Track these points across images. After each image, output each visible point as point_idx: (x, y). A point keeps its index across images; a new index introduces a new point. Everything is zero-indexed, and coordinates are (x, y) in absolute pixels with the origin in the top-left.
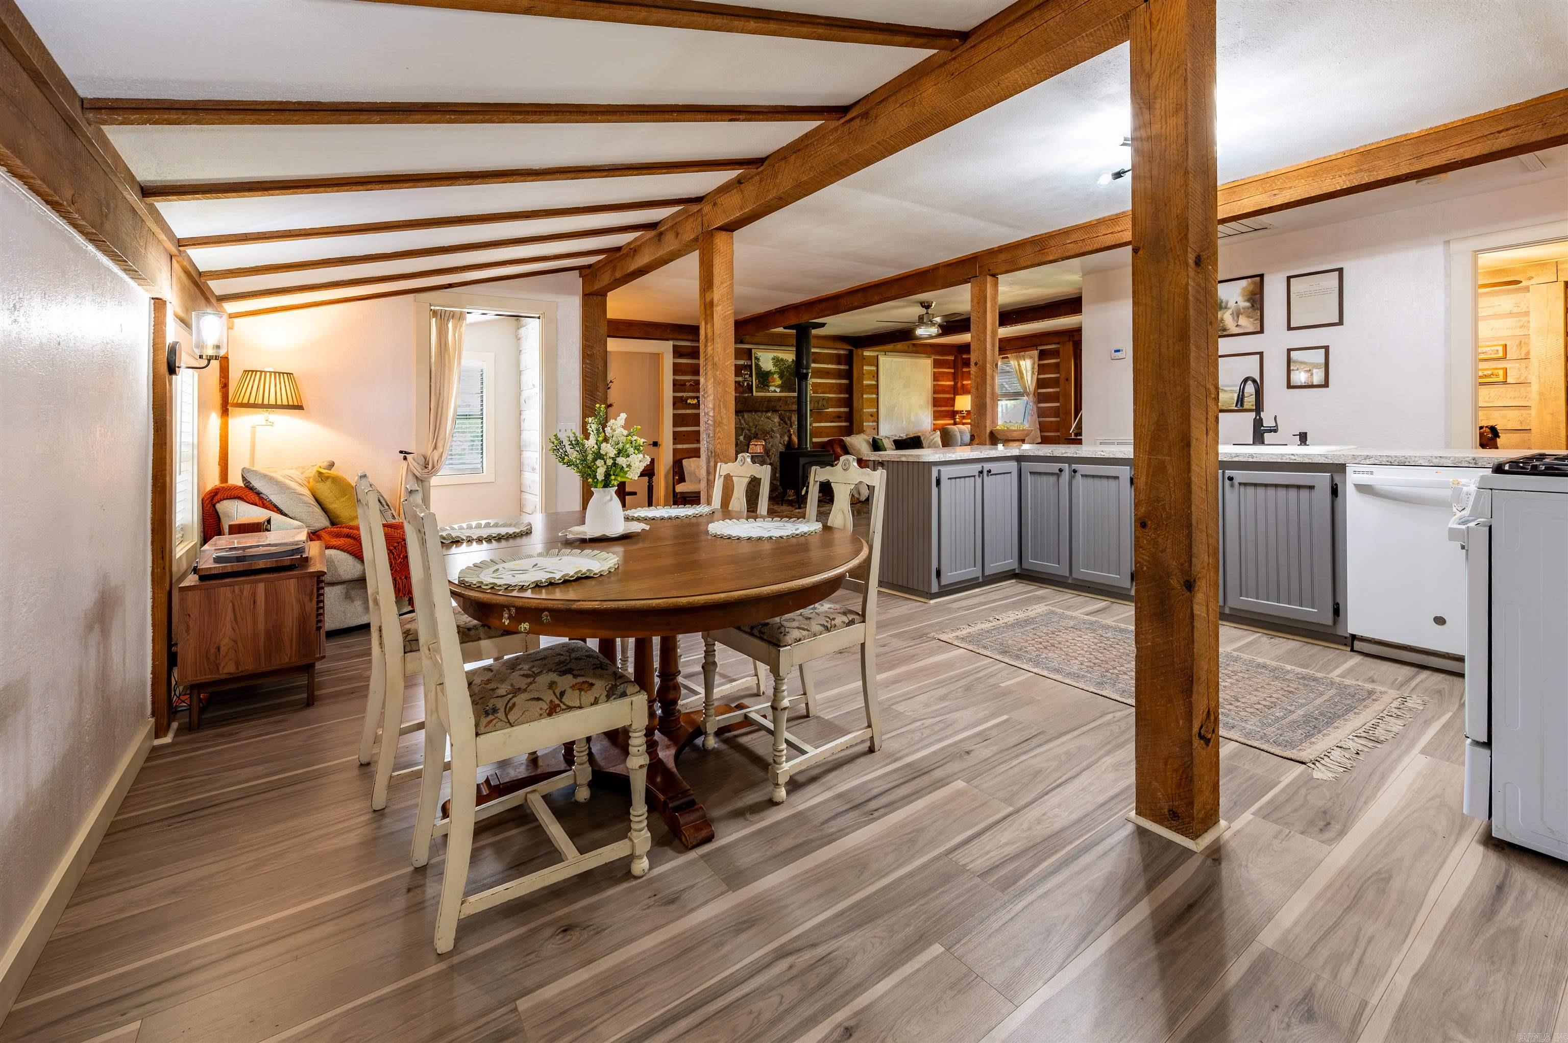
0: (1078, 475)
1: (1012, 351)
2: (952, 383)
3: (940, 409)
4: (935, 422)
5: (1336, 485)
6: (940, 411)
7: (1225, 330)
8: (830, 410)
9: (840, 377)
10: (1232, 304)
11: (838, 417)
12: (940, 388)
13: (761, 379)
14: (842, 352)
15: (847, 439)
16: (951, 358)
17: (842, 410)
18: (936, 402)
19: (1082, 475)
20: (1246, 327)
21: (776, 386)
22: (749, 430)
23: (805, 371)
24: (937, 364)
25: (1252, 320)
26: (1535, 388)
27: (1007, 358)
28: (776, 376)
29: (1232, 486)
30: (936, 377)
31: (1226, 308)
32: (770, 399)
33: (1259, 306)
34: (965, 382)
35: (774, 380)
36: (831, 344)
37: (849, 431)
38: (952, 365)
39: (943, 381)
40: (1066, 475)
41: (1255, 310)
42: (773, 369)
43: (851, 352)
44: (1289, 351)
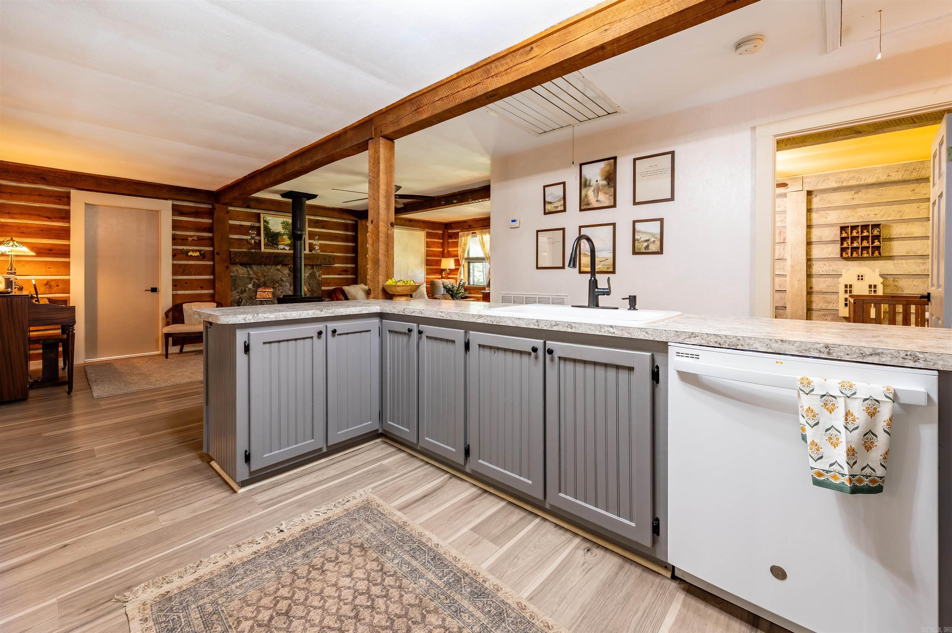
0: (424, 336)
1: (479, 228)
2: (441, 250)
3: (431, 267)
4: (428, 277)
5: (657, 367)
6: (432, 269)
7: (588, 204)
8: (336, 265)
9: (347, 241)
10: (593, 183)
11: (345, 271)
12: (432, 253)
13: (270, 239)
14: (349, 222)
15: (346, 288)
16: (441, 232)
17: (349, 266)
18: (428, 263)
19: (427, 337)
20: (604, 202)
21: (285, 245)
22: (258, 280)
23: (299, 233)
24: (429, 235)
25: (607, 196)
26: (789, 262)
27: (475, 233)
28: (285, 237)
29: (552, 360)
30: (428, 245)
31: (589, 186)
32: (277, 255)
33: (613, 185)
34: (450, 249)
35: (283, 240)
36: (337, 214)
37: (355, 282)
38: (441, 237)
39: (434, 248)
40: (415, 333)
41: (610, 187)
42: (282, 231)
43: (357, 222)
44: (634, 222)
